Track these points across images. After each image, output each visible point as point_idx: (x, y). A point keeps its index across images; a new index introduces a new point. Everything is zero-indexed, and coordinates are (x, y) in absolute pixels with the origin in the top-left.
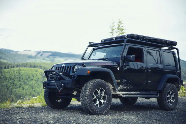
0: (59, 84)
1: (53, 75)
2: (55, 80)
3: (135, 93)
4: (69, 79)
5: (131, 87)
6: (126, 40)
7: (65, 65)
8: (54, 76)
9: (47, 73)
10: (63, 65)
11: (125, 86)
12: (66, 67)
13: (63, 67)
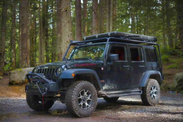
0: (42, 88)
1: (35, 78)
2: (38, 84)
3: (119, 92)
4: (53, 82)
5: (115, 86)
6: (108, 39)
7: (47, 68)
8: (37, 79)
9: (29, 77)
10: (46, 67)
11: (109, 85)
12: (48, 69)
13: (46, 69)
